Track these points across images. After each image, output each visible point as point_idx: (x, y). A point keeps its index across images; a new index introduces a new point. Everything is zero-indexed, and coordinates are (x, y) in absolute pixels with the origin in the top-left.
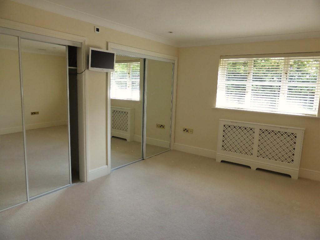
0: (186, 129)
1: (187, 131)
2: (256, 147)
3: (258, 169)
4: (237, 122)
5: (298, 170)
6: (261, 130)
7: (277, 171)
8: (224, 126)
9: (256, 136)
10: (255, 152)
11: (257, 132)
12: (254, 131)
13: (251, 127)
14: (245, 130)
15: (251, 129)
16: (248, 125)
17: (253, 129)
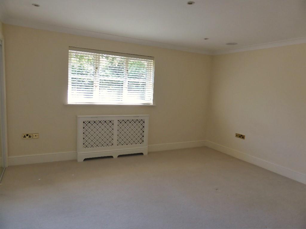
0: (27, 135)
1: (30, 137)
2: (115, 137)
3: (119, 156)
4: (97, 117)
5: (147, 147)
6: (118, 121)
7: (134, 153)
8: (84, 122)
9: (116, 127)
10: (115, 142)
11: (116, 123)
12: (113, 122)
13: (110, 119)
14: (105, 123)
15: (110, 122)
16: (108, 117)
17: (112, 122)
